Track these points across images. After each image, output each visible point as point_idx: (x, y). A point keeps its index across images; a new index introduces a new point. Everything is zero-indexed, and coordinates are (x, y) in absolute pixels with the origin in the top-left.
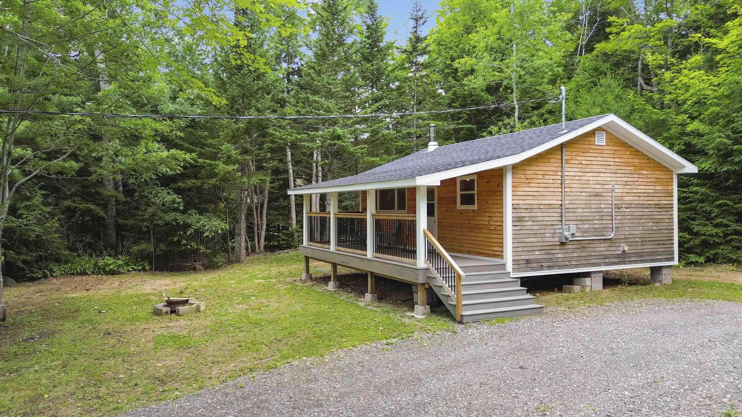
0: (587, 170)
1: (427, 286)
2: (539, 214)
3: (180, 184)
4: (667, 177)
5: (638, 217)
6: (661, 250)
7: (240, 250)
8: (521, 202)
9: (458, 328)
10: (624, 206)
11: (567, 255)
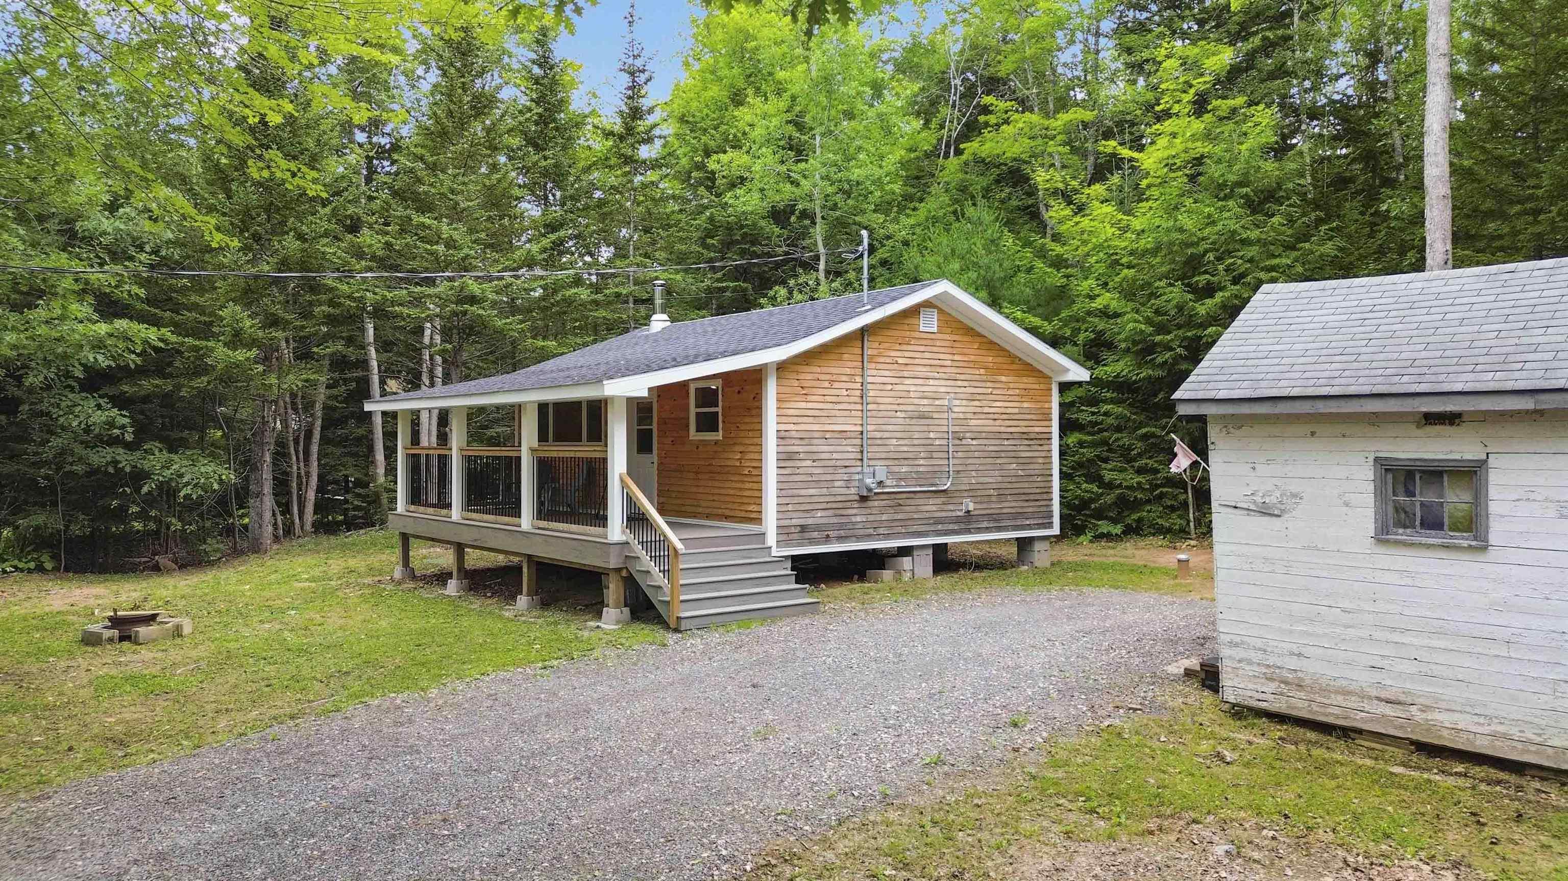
0: (906, 374)
1: (624, 574)
2: (826, 448)
3: (125, 388)
4: (1042, 387)
5: (993, 454)
6: (1031, 510)
7: (260, 527)
8: (792, 427)
9: (671, 638)
10: (968, 435)
11: (871, 518)
